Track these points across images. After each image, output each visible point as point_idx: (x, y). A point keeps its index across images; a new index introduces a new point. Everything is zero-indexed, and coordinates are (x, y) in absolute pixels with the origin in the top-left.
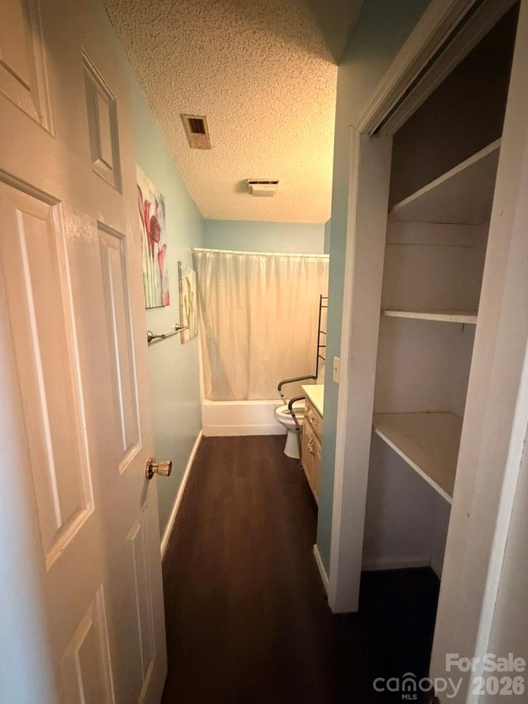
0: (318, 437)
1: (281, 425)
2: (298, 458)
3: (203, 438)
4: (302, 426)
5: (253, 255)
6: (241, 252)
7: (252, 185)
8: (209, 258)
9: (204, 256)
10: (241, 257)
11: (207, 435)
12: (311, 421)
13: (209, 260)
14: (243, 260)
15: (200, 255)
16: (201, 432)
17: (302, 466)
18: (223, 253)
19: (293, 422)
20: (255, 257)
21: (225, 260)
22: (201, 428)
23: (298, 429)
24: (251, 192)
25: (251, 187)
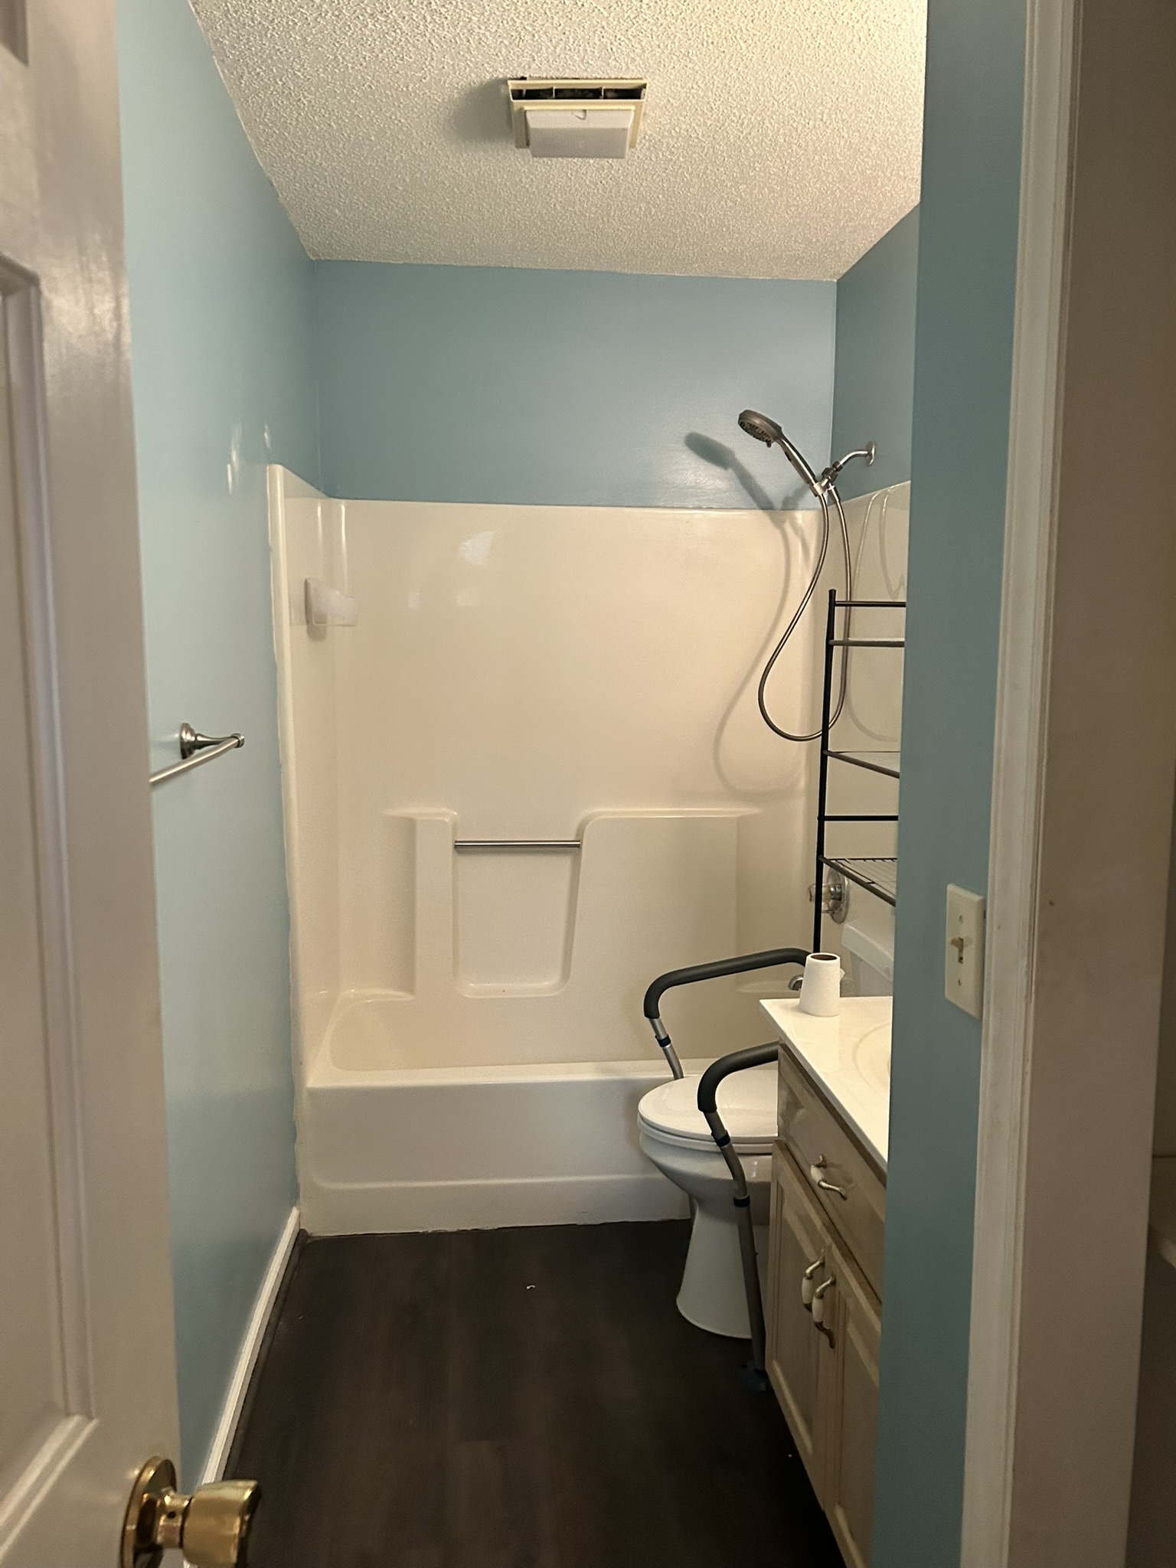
0: (848, 1255)
1: (660, 1175)
2: (746, 1334)
3: (303, 1242)
4: (765, 1187)
7: (529, 105)
11: (321, 1229)
12: (815, 1174)
16: (295, 1212)
17: (763, 1375)
19: (718, 1169)
22: (292, 1195)
23: (742, 1203)
24: (522, 136)
25: (523, 113)
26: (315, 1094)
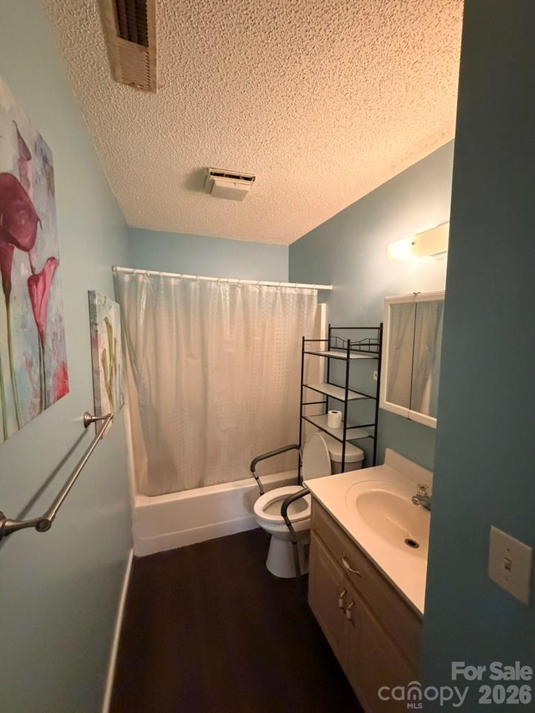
3: (135, 558)
5: (211, 281)
6: (194, 277)
7: (216, 178)
8: (143, 283)
9: (134, 279)
10: (193, 285)
11: (142, 553)
13: (142, 287)
14: (195, 289)
15: (127, 278)
16: (132, 551)
18: (164, 276)
20: (213, 284)
21: (167, 286)
22: (132, 545)
24: (211, 189)
25: (213, 181)
26: (139, 509)
